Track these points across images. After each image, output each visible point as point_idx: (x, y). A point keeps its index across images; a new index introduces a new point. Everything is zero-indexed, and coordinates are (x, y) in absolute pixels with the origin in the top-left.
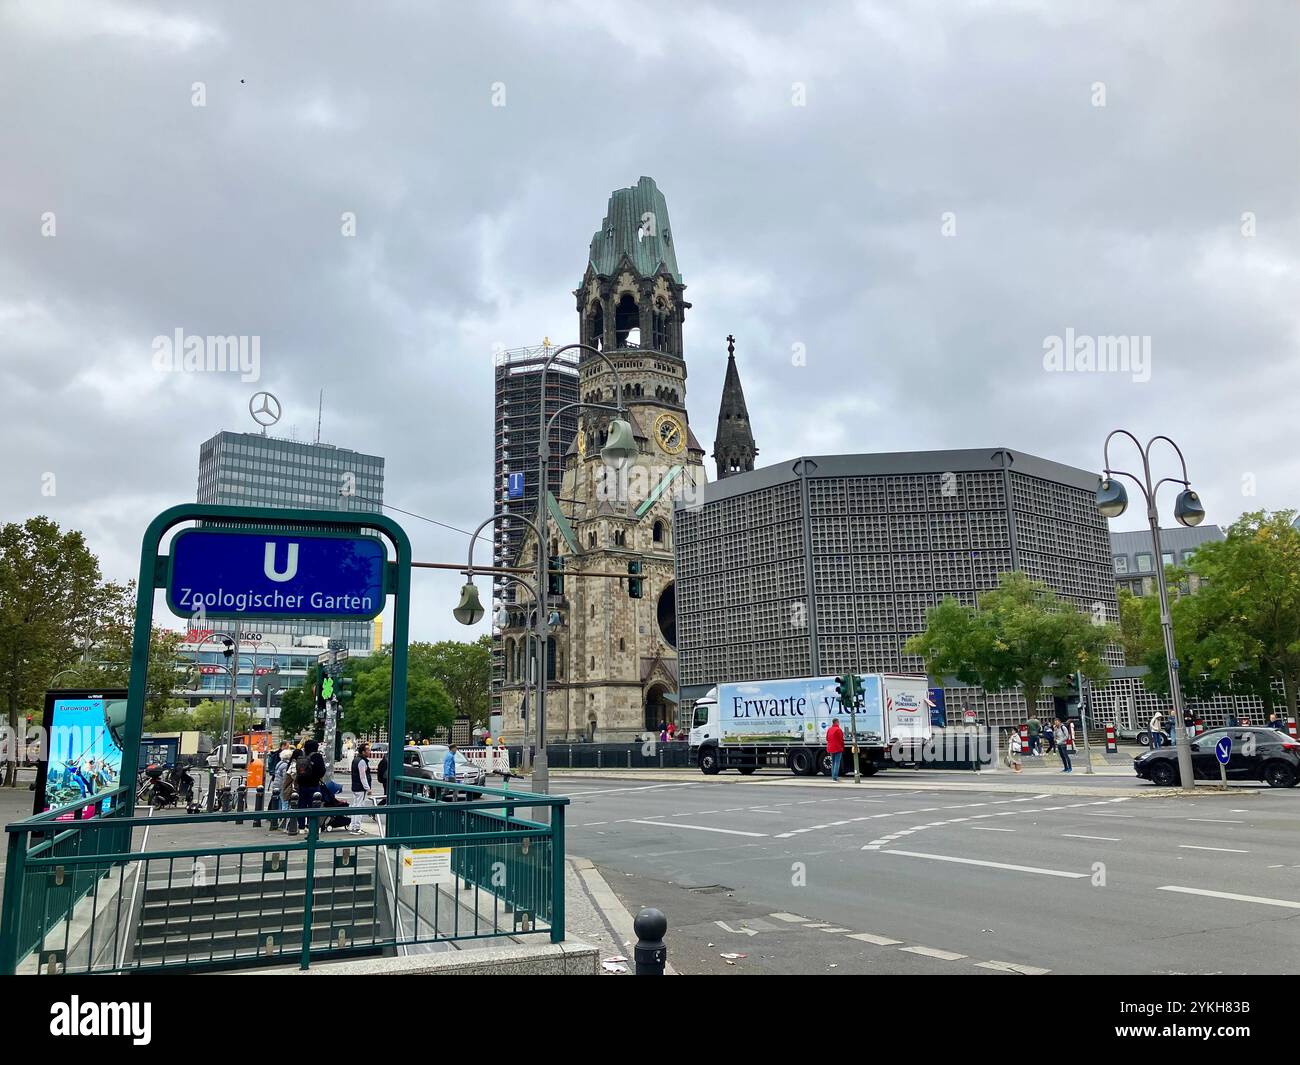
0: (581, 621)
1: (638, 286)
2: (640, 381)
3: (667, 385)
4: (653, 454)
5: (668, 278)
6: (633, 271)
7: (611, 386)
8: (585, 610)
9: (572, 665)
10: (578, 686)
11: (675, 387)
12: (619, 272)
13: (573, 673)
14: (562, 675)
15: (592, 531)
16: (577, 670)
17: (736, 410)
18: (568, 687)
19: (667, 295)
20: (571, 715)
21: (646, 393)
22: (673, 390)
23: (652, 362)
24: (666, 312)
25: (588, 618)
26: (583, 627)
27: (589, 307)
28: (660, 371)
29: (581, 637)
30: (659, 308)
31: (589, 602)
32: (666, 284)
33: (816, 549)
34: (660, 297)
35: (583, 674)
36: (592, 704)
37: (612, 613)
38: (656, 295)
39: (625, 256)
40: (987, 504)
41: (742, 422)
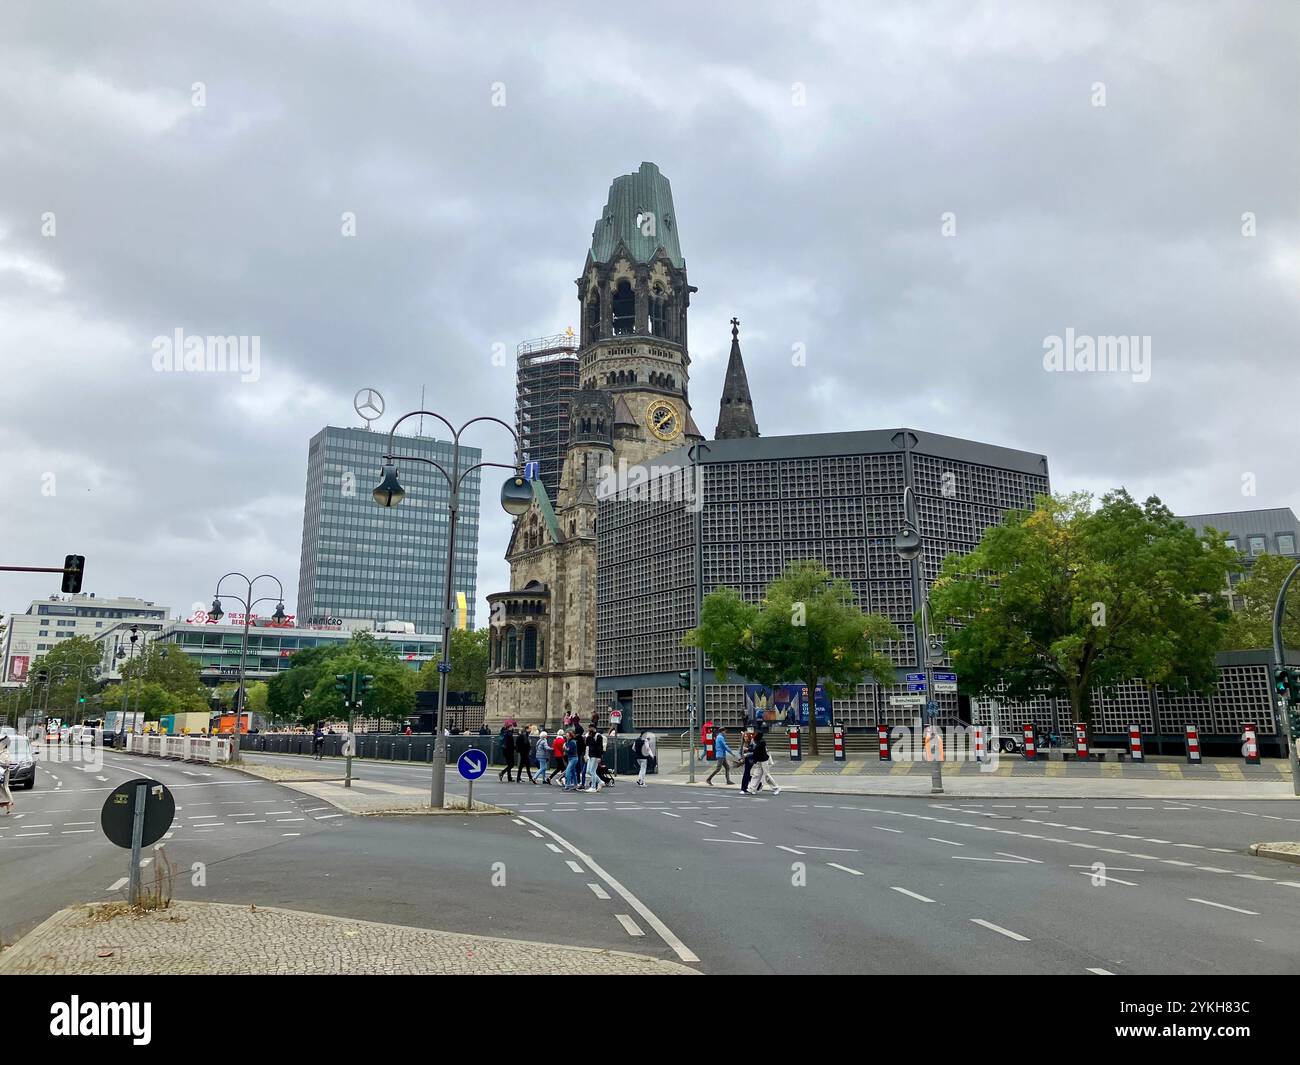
0: (561, 610)
1: (633, 272)
2: (633, 368)
3: (663, 371)
4: (644, 441)
5: (667, 263)
6: (629, 258)
7: (604, 374)
8: (565, 599)
9: (551, 654)
10: (556, 676)
11: (671, 372)
12: (616, 258)
13: (552, 662)
14: (542, 663)
15: (573, 519)
16: (555, 659)
17: (737, 394)
18: (546, 676)
19: (665, 280)
20: (549, 705)
21: (639, 379)
22: (669, 376)
23: (646, 348)
24: (664, 297)
25: (567, 607)
26: (563, 615)
27: (589, 295)
28: (655, 357)
29: (560, 626)
30: (657, 293)
31: (569, 590)
32: (665, 269)
33: (706, 537)
34: (658, 282)
35: (561, 664)
36: (568, 694)
37: (588, 602)
38: (653, 280)
39: (621, 243)
40: (885, 488)
41: (743, 406)
